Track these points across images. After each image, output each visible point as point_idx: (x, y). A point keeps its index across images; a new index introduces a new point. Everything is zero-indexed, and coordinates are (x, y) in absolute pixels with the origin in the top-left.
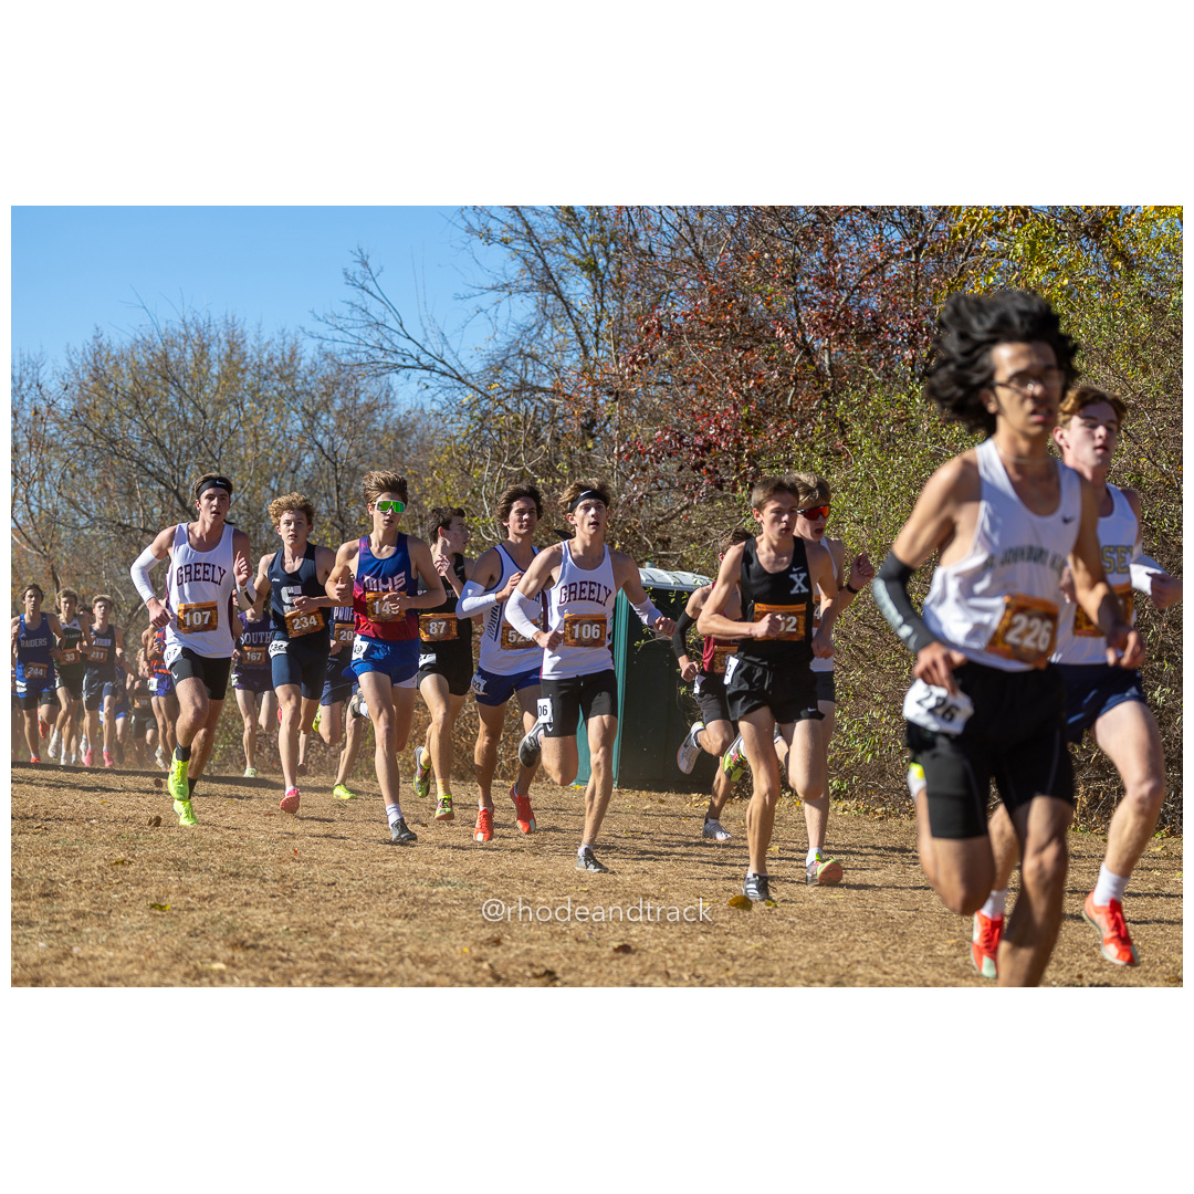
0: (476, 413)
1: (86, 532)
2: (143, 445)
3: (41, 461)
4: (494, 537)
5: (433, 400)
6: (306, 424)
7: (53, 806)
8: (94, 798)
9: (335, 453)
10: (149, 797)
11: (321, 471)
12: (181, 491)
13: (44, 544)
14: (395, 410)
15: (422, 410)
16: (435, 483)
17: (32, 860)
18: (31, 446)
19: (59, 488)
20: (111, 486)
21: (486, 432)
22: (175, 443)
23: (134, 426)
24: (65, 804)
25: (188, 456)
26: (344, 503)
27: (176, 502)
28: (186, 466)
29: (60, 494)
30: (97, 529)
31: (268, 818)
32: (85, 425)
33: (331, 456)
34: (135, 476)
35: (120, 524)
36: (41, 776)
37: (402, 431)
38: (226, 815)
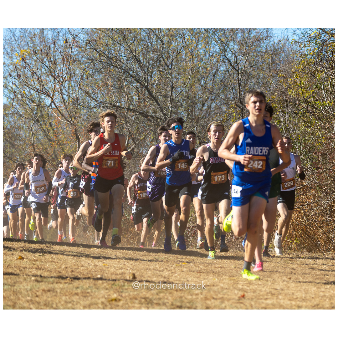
0: (319, 41)
1: (95, 110)
2: (127, 60)
3: (70, 70)
4: (329, 113)
5: (294, 34)
6: (222, 48)
7: (76, 267)
8: (100, 263)
9: (238, 64)
10: (131, 262)
11: (230, 75)
12: (149, 87)
13: (71, 117)
14: (272, 39)
15: (288, 40)
16: (295, 82)
17: (64, 298)
18: (63, 61)
19: (80, 85)
20: (109, 83)
21: (324, 52)
22: (146, 59)
23: (122, 49)
24: (83, 266)
25: (153, 67)
26: (243, 93)
27: (147, 93)
28: (152, 72)
29: (80, 88)
30: (102, 108)
31: (199, 274)
32: (95, 49)
33: (235, 66)
34: (123, 78)
35: (114, 106)
36: (69, 250)
37: (276, 52)
38: (175, 273)
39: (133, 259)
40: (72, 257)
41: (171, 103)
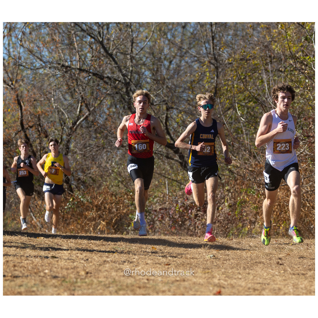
39: (87, 250)
40: (14, 249)
41: (132, 62)
